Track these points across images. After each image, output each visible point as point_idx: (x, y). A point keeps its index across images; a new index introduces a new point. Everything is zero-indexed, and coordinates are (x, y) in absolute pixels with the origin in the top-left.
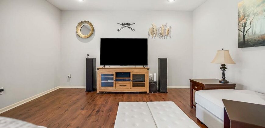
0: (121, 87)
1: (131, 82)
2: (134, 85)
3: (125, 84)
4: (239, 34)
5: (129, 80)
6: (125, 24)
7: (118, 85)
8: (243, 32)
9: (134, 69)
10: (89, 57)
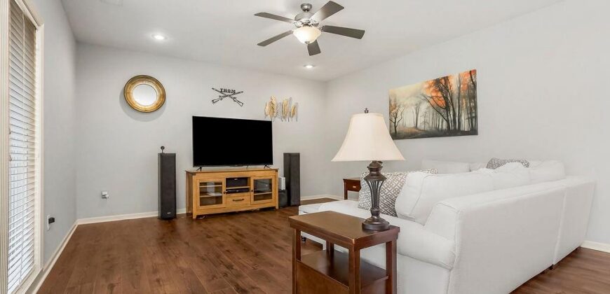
0: (235, 203)
1: (252, 193)
2: (256, 198)
3: (241, 198)
4: (390, 124)
5: (247, 190)
6: (225, 91)
7: (230, 200)
8: (395, 123)
9: (255, 172)
10: (165, 151)
